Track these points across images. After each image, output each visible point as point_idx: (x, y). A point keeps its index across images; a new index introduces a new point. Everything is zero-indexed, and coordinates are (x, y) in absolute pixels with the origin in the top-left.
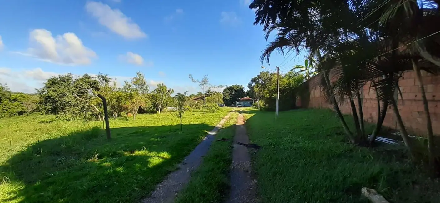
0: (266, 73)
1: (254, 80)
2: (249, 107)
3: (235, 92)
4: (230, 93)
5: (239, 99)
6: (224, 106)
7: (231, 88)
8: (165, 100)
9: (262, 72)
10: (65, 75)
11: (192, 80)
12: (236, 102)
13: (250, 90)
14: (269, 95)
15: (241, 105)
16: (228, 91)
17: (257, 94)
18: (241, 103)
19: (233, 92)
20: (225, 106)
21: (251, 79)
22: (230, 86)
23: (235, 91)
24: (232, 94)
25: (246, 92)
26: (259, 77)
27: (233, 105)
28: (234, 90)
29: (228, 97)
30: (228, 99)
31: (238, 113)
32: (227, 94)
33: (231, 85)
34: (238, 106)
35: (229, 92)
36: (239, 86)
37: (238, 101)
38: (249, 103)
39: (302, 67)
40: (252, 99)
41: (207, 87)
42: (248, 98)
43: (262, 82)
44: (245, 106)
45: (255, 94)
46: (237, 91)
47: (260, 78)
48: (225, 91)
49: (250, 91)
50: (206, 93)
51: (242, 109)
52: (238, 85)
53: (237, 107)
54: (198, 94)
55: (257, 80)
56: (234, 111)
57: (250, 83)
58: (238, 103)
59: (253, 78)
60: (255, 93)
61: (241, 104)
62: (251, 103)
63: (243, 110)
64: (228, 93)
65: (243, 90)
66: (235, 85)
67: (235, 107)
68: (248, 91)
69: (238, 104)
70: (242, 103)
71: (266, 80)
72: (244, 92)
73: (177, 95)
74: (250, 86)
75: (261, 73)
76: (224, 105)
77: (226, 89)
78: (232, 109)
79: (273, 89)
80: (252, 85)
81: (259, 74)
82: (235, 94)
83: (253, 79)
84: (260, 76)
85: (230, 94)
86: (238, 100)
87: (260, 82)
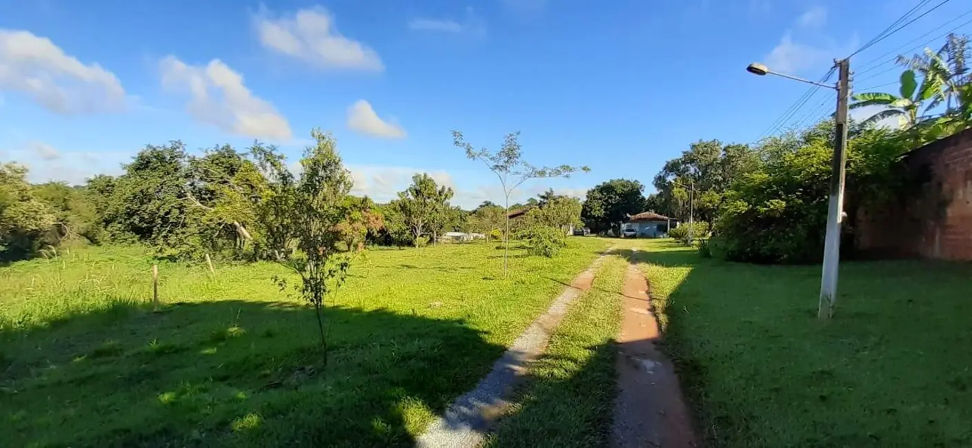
0: (709, 148)
1: (672, 167)
2: (655, 237)
3: (618, 197)
4: (605, 201)
5: (628, 215)
6: (588, 233)
7: (607, 189)
8: (430, 214)
9: (697, 143)
10: (164, 146)
11: (468, 151)
12: (620, 225)
13: (658, 193)
14: (746, 204)
15: (633, 233)
16: (599, 195)
17: (681, 203)
18: (633, 228)
19: (611, 198)
20: (592, 232)
21: (664, 165)
22: (604, 183)
23: (619, 195)
24: (609, 204)
25: (647, 197)
26: (689, 159)
27: (610, 231)
28: (616, 194)
29: (599, 210)
30: (599, 217)
31: (623, 261)
32: (595, 204)
33: (608, 181)
34: (625, 235)
35: (600, 199)
36: (628, 181)
37: (624, 222)
38: (655, 227)
39: (888, 98)
40: (666, 218)
41: (517, 173)
42: (652, 214)
43: (695, 170)
44: (643, 236)
45: (676, 204)
46: (624, 196)
47: (692, 161)
48: (590, 195)
49: (660, 195)
50: (542, 200)
51: (637, 245)
52: (625, 179)
53: (623, 236)
54: (528, 203)
55: (682, 167)
56: (612, 253)
57: (662, 175)
58: (624, 226)
59: (670, 160)
60: (677, 200)
61: (633, 231)
62: (662, 229)
63: (639, 249)
64: (600, 201)
65: (640, 194)
66: (619, 180)
67: (618, 236)
68: (652, 198)
69: (625, 228)
70: (636, 227)
71: (712, 164)
72: (643, 198)
73: (484, 204)
74: (660, 182)
75: (694, 146)
76: (589, 231)
77: (594, 191)
78: (607, 245)
79: (763, 183)
80: (664, 181)
81: (689, 149)
82: (618, 204)
83: (668, 163)
84: (691, 154)
85: (603, 204)
86: (626, 220)
87: (692, 170)
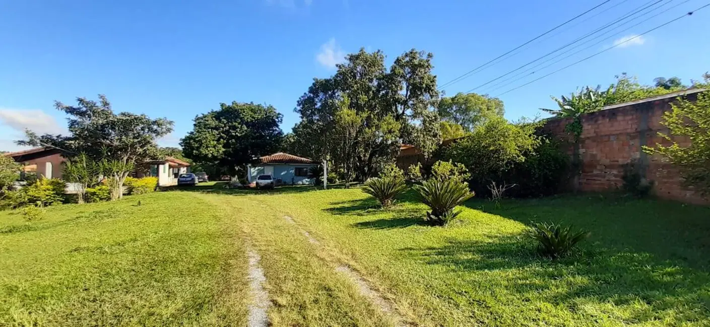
2: (293, 185)
3: (245, 128)
4: (223, 132)
5: (259, 156)
7: (228, 114)
12: (247, 170)
15: (266, 182)
16: (214, 123)
18: (266, 174)
19: (235, 128)
23: (247, 124)
24: (232, 137)
25: (287, 132)
27: (235, 179)
28: (242, 122)
29: (214, 147)
30: (214, 158)
32: (207, 136)
34: (256, 184)
35: (216, 128)
36: (260, 106)
37: (254, 166)
44: (280, 183)
49: (303, 126)
52: (256, 102)
58: (253, 171)
64: (216, 132)
65: (276, 126)
68: (293, 130)
69: (253, 174)
70: (269, 172)
82: (246, 138)
85: (221, 137)
86: (255, 164)
